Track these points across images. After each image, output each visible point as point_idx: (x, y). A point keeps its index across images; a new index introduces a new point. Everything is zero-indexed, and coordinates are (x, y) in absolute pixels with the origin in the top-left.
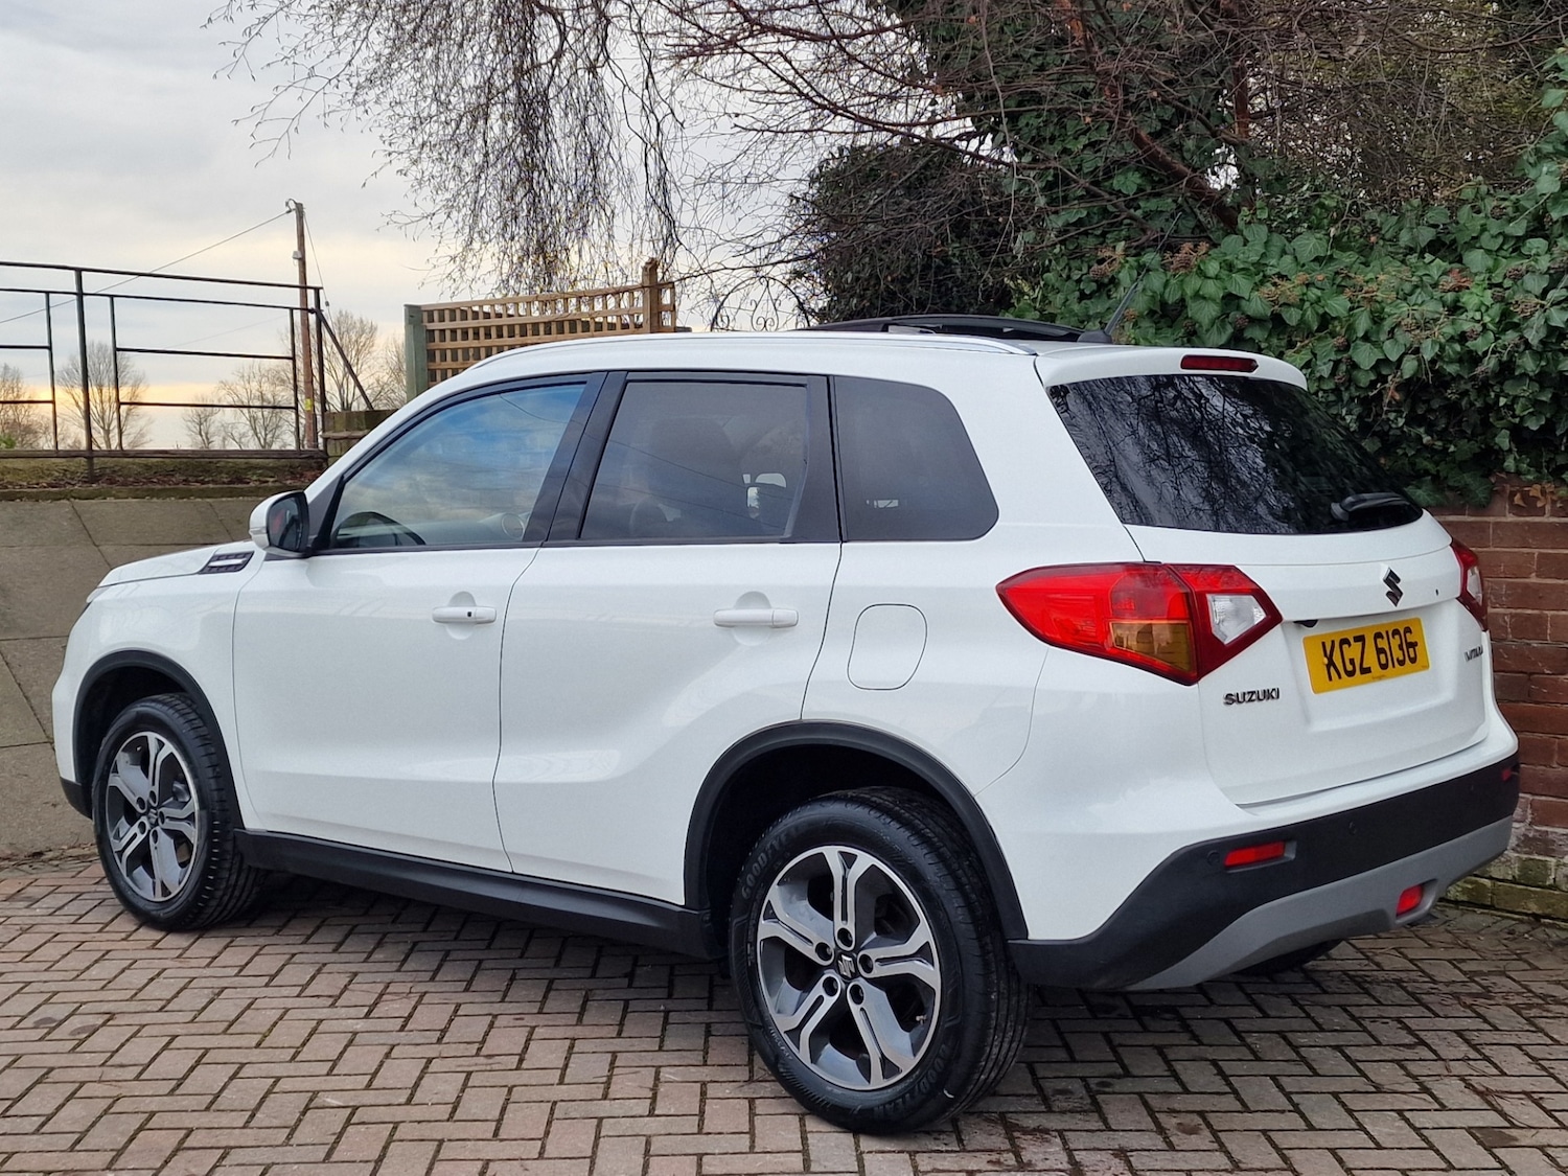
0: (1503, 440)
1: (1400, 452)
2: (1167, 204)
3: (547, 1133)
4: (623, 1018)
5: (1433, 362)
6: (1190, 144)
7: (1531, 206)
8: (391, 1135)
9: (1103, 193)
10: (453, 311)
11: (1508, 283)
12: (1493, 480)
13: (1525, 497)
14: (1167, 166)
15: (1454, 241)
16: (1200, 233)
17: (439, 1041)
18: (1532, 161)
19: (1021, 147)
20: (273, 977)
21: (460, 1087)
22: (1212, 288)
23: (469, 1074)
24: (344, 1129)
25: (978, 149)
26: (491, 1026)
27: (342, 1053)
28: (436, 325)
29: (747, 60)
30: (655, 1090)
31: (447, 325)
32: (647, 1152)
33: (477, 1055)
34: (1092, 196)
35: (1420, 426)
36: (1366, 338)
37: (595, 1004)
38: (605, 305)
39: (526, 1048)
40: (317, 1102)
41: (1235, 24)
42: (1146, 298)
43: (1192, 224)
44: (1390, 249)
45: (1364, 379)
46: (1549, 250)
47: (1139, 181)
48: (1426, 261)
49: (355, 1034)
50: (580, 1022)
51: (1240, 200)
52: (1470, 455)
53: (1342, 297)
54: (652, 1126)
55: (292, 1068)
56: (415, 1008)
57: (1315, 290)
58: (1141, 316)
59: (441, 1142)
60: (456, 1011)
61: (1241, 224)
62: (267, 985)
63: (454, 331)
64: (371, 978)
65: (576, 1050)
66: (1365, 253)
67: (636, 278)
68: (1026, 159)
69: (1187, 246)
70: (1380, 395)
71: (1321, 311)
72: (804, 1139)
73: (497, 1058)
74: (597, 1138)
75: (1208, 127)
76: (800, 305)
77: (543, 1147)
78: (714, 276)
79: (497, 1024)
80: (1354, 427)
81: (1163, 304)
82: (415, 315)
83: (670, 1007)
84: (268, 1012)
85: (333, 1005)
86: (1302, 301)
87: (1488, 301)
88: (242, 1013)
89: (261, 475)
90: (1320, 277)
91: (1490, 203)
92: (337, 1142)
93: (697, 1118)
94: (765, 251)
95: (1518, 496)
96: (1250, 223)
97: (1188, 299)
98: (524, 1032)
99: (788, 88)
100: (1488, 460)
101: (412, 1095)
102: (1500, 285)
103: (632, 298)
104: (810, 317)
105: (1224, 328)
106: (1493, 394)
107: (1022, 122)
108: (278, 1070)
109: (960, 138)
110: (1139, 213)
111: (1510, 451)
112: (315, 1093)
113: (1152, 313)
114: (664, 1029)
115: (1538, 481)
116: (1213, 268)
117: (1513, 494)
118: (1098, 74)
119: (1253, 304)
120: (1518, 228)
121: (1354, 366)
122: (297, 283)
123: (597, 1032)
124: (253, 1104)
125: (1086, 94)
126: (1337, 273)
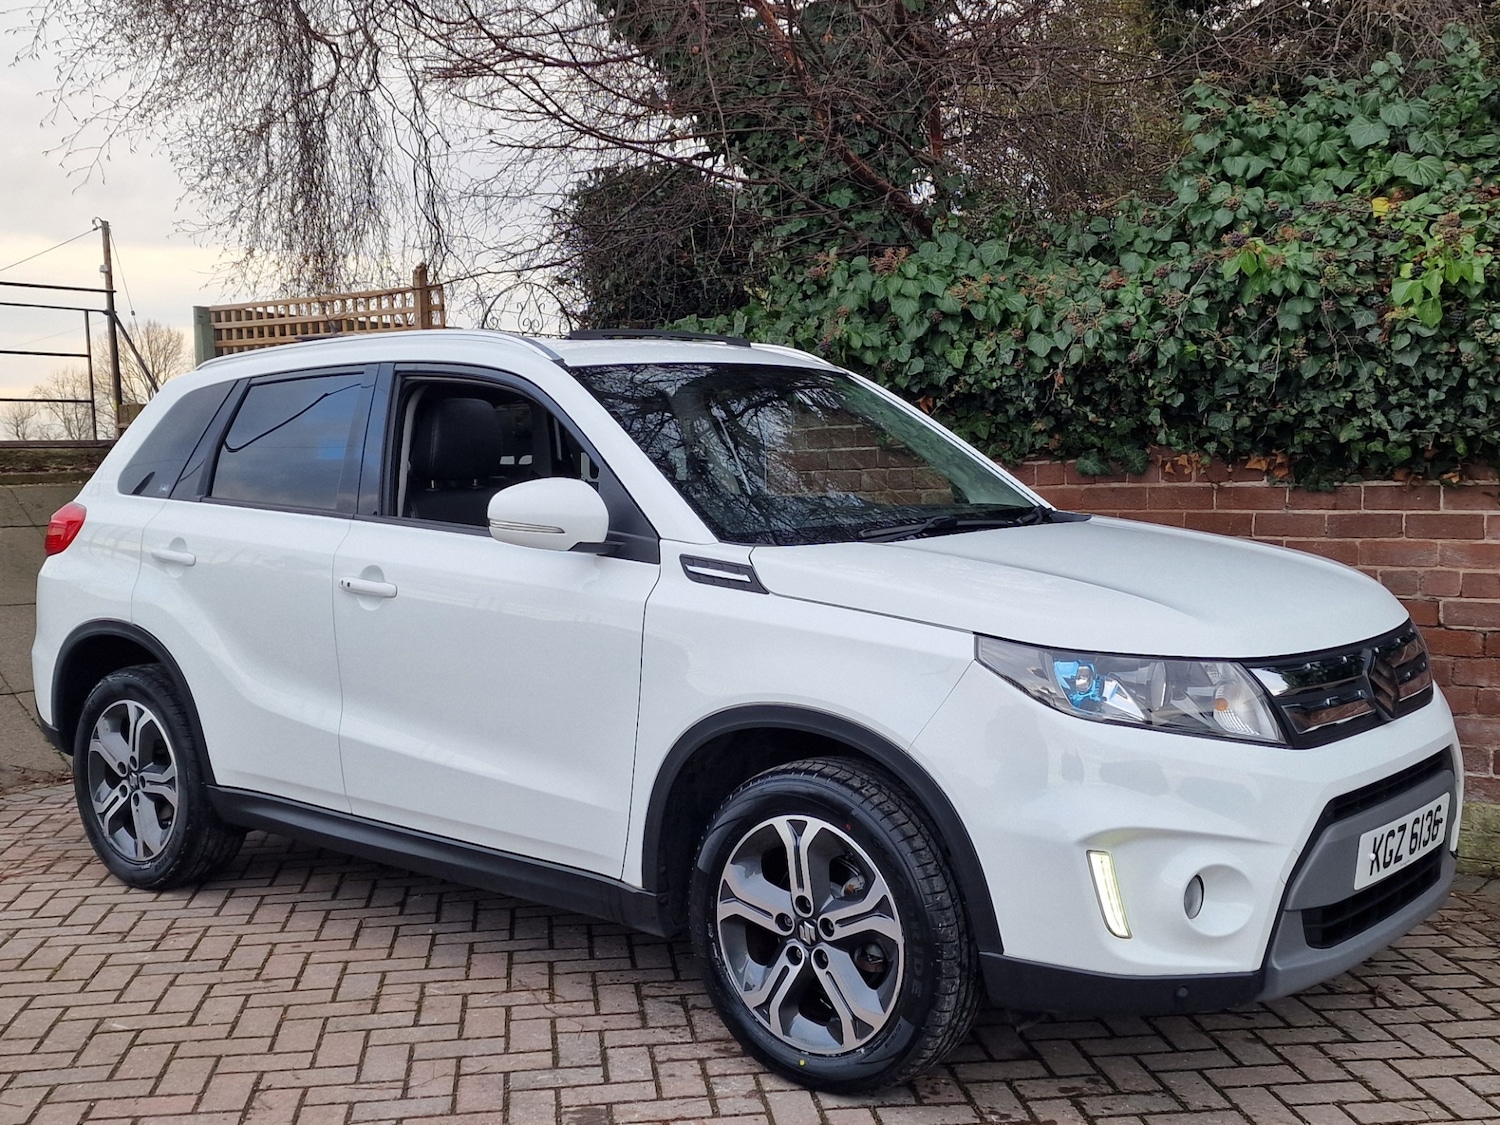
0: (1155, 417)
1: (1071, 428)
2: (876, 217)
3: (319, 1046)
4: (394, 940)
5: (1096, 349)
6: (892, 163)
7: (1175, 215)
8: (172, 1054)
9: (820, 206)
10: (239, 312)
11: (1156, 281)
12: (1148, 451)
13: (1174, 465)
14: (872, 182)
15: (1113, 247)
16: (903, 240)
17: (221, 969)
18: (1175, 176)
19: (749, 166)
20: (66, 918)
21: (238, 1008)
22: (912, 288)
23: (248, 996)
24: (128, 1050)
25: (712, 168)
26: (270, 954)
27: (128, 983)
28: (224, 325)
29: (499, 82)
30: (420, 1003)
31: (234, 324)
32: (410, 1059)
33: (256, 979)
34: (811, 208)
35: (1086, 406)
36: (1039, 330)
37: (368, 930)
38: (380, 305)
39: (302, 972)
40: (103, 1027)
41: (926, 56)
42: (856, 296)
43: (897, 234)
44: (1060, 254)
45: (1039, 365)
46: (1190, 253)
47: (852, 196)
48: (1090, 263)
49: (142, 965)
50: (353, 946)
51: (935, 213)
52: (1128, 430)
53: (1021, 294)
54: (416, 1034)
55: (81, 998)
56: (199, 940)
57: (998, 289)
58: (852, 312)
59: (219, 1058)
60: (238, 941)
61: (935, 233)
62: (60, 925)
63: (240, 330)
64: (158, 915)
65: (348, 971)
66: (1040, 257)
67: (408, 280)
68: (755, 175)
69: (889, 251)
70: (1052, 380)
71: (1003, 308)
72: (554, 1040)
73: (274, 982)
74: (365, 1048)
75: (908, 149)
76: (563, 309)
77: (314, 1058)
78: (479, 279)
79: (276, 951)
80: (1031, 407)
81: (871, 302)
82: (204, 315)
83: (438, 930)
84: (60, 949)
85: (122, 941)
86: (987, 298)
87: (1140, 296)
88: (35, 951)
89: (60, 463)
90: (1002, 279)
91: (1142, 213)
92: (120, 1062)
93: (457, 1026)
94: (525, 258)
95: (1169, 465)
96: (943, 231)
97: (891, 298)
98: (301, 958)
99: (535, 107)
100: (1142, 434)
101: (193, 1018)
102: (1150, 283)
103: (404, 300)
104: (572, 320)
105: (922, 323)
106: (1143, 377)
107: (749, 143)
108: (68, 1000)
109: (696, 157)
110: (851, 225)
111: (1161, 426)
112: (102, 1020)
113: (861, 310)
114: (431, 950)
115: (1186, 451)
116: (911, 270)
117: (1164, 464)
118: (809, 99)
119: (946, 302)
120: (1164, 234)
121: (1031, 354)
122: (104, 288)
123: (369, 955)
124: (42, 1031)
125: (803, 118)
126: (1016, 275)
